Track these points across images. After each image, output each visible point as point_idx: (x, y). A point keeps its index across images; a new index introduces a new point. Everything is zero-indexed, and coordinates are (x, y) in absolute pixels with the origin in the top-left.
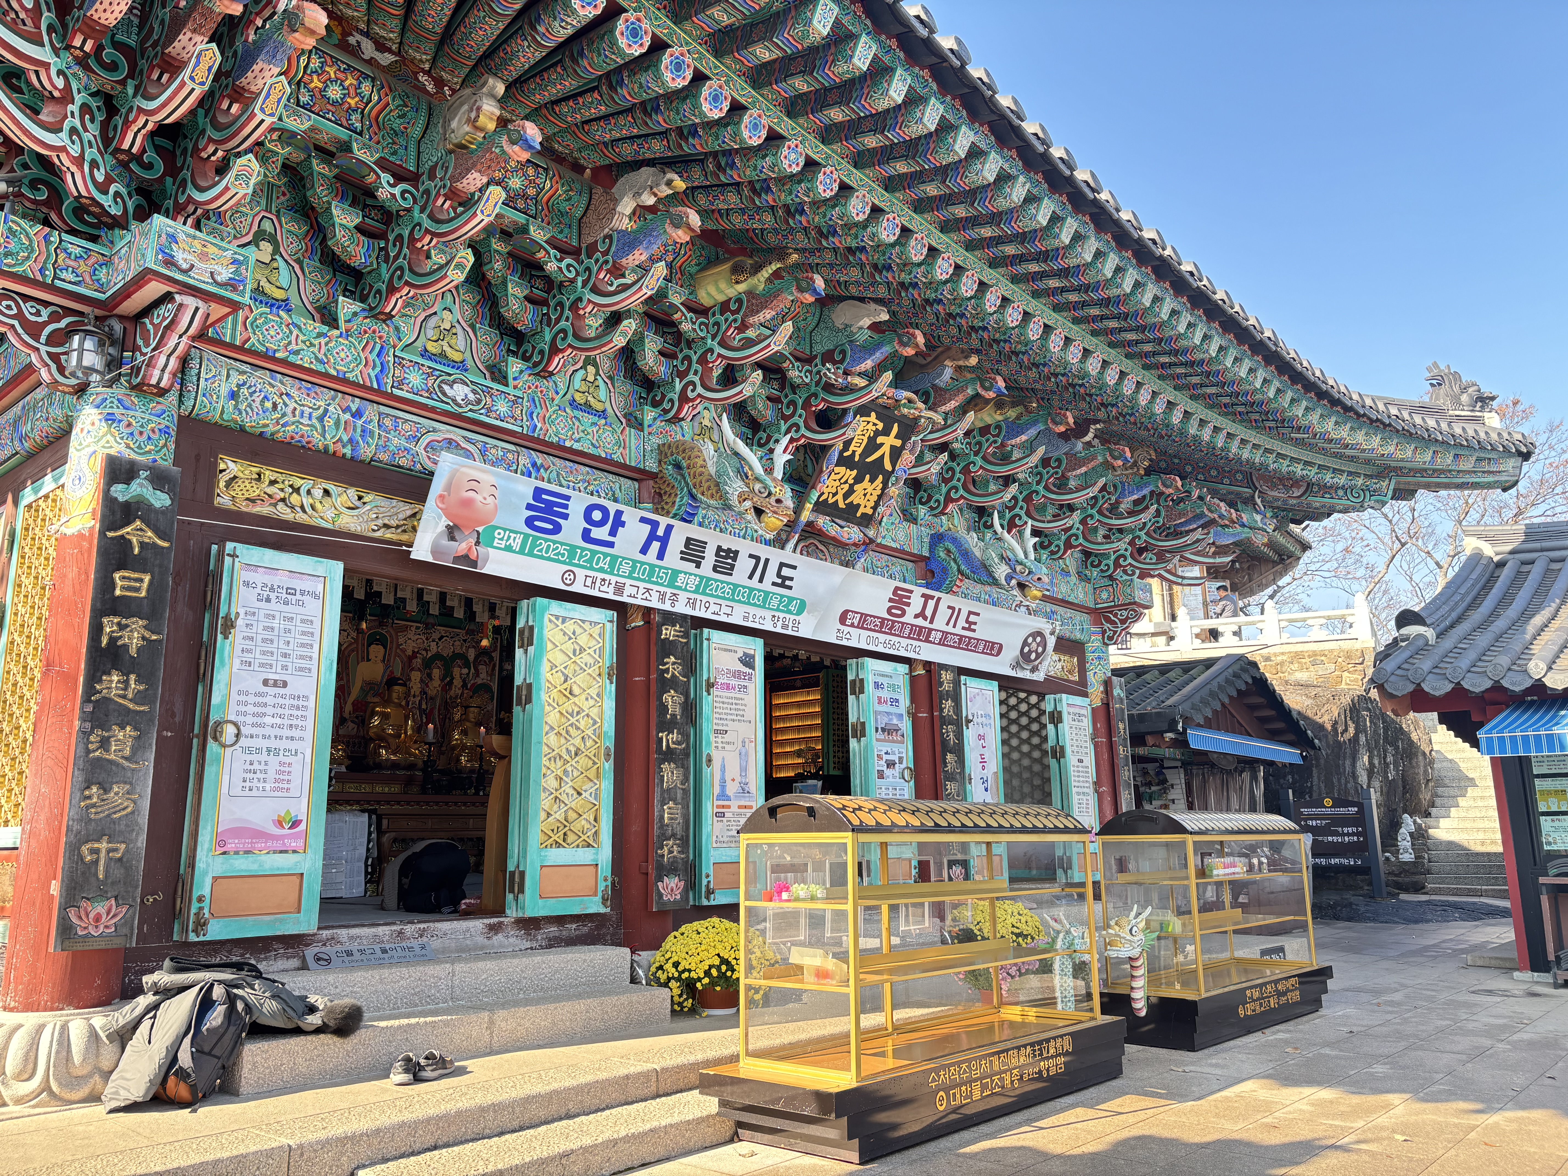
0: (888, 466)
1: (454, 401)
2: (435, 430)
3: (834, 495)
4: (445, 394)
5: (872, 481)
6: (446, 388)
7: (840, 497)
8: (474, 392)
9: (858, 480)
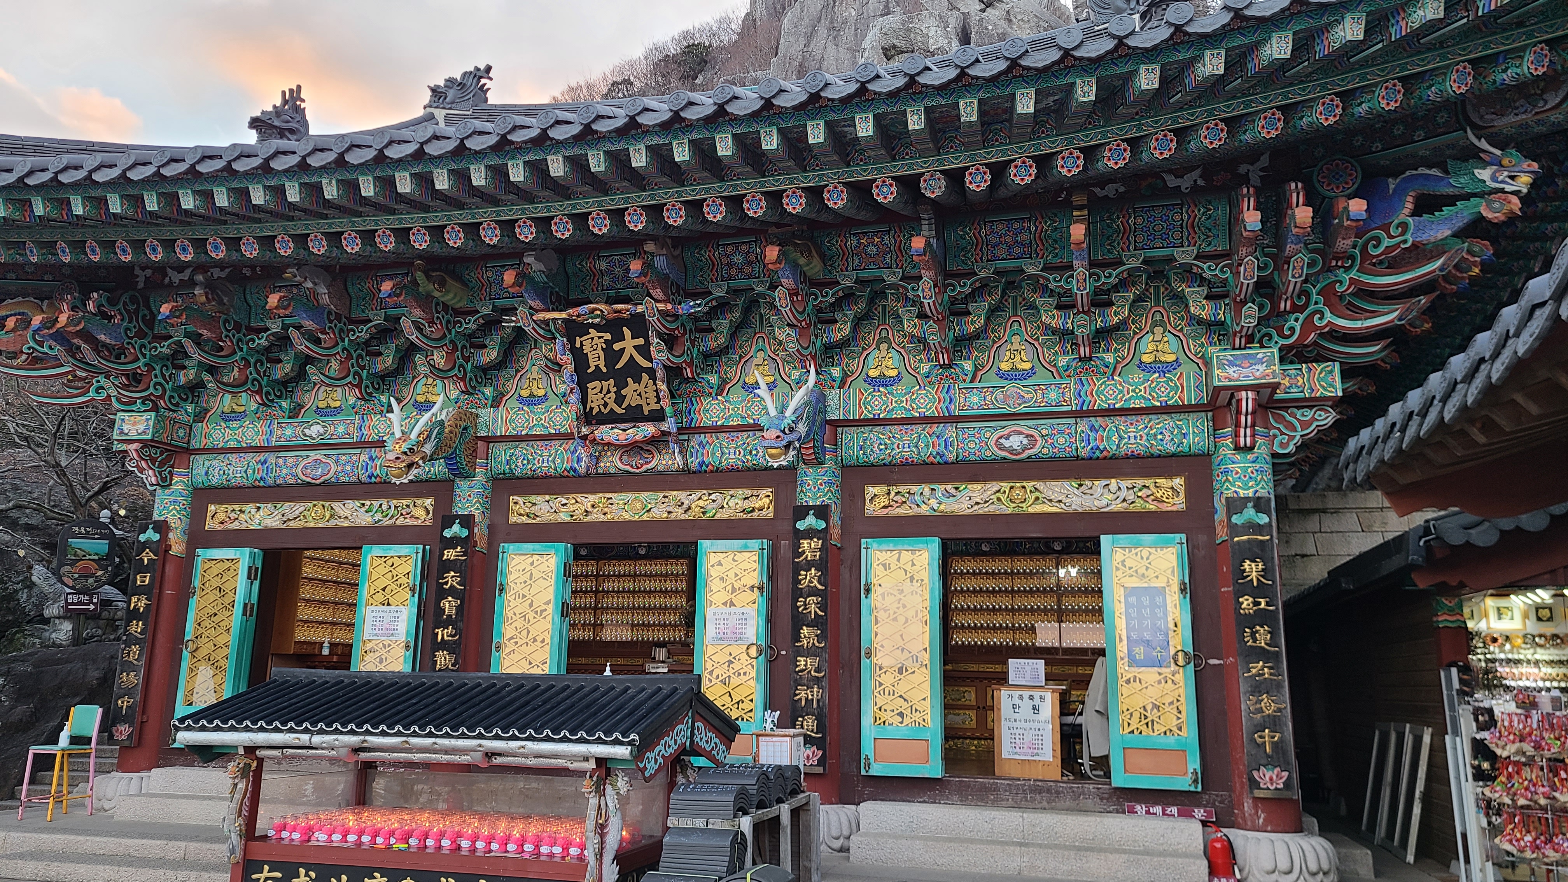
0: (644, 363)
1: (311, 437)
2: (308, 456)
3: (606, 405)
4: (305, 435)
5: (638, 380)
6: (307, 431)
7: (612, 405)
8: (324, 427)
9: (621, 385)
